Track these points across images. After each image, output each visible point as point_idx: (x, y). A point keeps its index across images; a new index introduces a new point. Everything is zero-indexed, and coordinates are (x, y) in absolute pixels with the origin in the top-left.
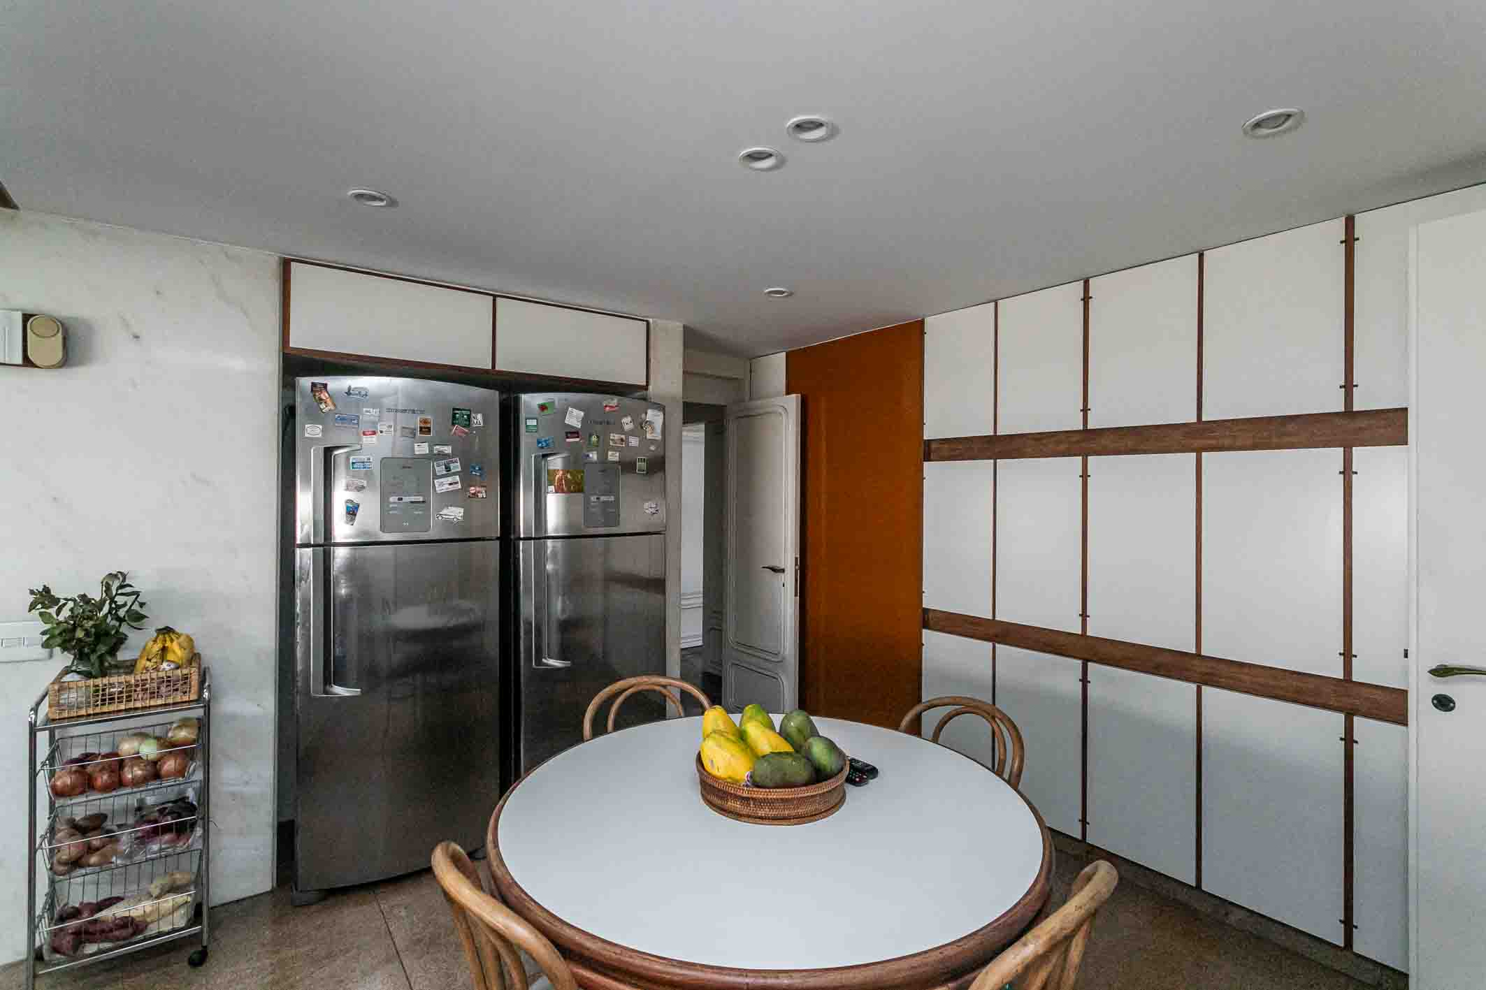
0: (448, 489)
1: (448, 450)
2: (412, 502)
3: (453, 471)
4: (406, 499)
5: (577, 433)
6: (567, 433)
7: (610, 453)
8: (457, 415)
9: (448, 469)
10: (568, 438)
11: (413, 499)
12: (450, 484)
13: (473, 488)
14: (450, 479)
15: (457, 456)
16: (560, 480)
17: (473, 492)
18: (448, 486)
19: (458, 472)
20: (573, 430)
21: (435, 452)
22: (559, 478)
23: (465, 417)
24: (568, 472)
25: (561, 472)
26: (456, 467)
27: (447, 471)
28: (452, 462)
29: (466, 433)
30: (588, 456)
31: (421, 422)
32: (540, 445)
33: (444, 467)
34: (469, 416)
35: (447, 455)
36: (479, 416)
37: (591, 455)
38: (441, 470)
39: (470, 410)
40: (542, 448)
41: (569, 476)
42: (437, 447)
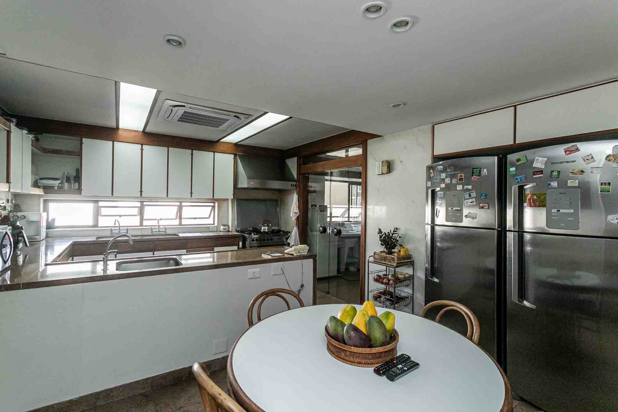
0: (469, 204)
1: (470, 187)
2: (456, 210)
3: (472, 196)
4: (454, 209)
5: (542, 171)
6: (534, 172)
7: (569, 181)
8: (474, 171)
9: (470, 195)
10: (534, 175)
11: (457, 208)
12: (471, 202)
13: (481, 204)
14: (471, 200)
15: (474, 190)
16: (530, 200)
17: (482, 206)
18: (470, 203)
19: (474, 197)
20: (540, 170)
21: (465, 189)
22: (529, 199)
23: (478, 171)
24: (534, 195)
25: (530, 195)
26: (474, 194)
27: (470, 197)
28: (472, 192)
29: (478, 179)
30: (550, 184)
31: (459, 176)
32: (517, 181)
33: (468, 195)
34: (480, 171)
35: (469, 190)
36: (485, 170)
37: (552, 184)
38: (467, 196)
39: (480, 168)
40: (518, 182)
41: (535, 197)
42: (466, 186)
